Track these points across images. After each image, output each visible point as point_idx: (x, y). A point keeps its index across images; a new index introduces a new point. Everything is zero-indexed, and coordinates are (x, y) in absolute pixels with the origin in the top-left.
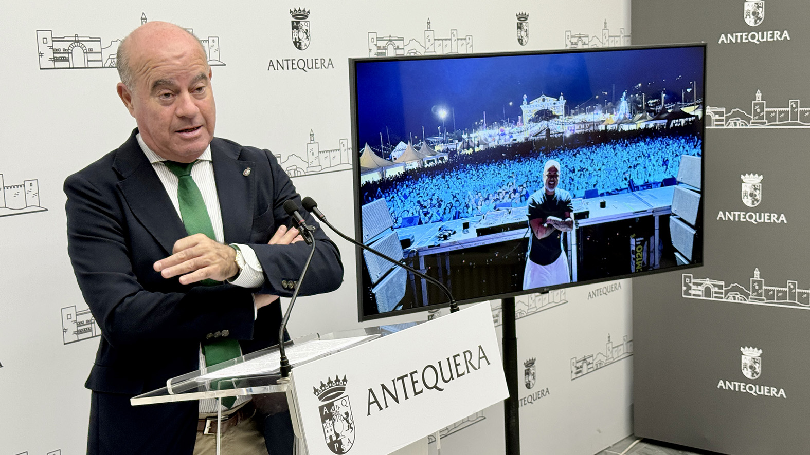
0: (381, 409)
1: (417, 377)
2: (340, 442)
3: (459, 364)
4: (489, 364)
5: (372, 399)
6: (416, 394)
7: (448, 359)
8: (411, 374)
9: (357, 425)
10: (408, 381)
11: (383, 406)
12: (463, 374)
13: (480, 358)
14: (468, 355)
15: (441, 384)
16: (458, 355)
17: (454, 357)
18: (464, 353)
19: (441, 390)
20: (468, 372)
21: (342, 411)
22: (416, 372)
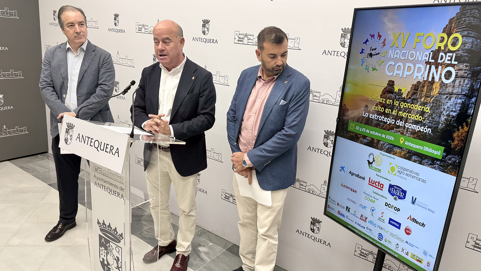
0: (80, 141)
1: (93, 141)
2: (67, 141)
3: (108, 148)
4: (118, 156)
5: (79, 137)
6: (90, 145)
7: (105, 143)
8: (92, 139)
9: (73, 140)
10: (90, 139)
11: (81, 141)
12: (108, 152)
13: (116, 152)
14: (112, 147)
15: (99, 149)
16: (109, 145)
17: (107, 144)
18: (111, 146)
19: (99, 151)
20: (110, 153)
21: (71, 134)
22: (93, 139)
